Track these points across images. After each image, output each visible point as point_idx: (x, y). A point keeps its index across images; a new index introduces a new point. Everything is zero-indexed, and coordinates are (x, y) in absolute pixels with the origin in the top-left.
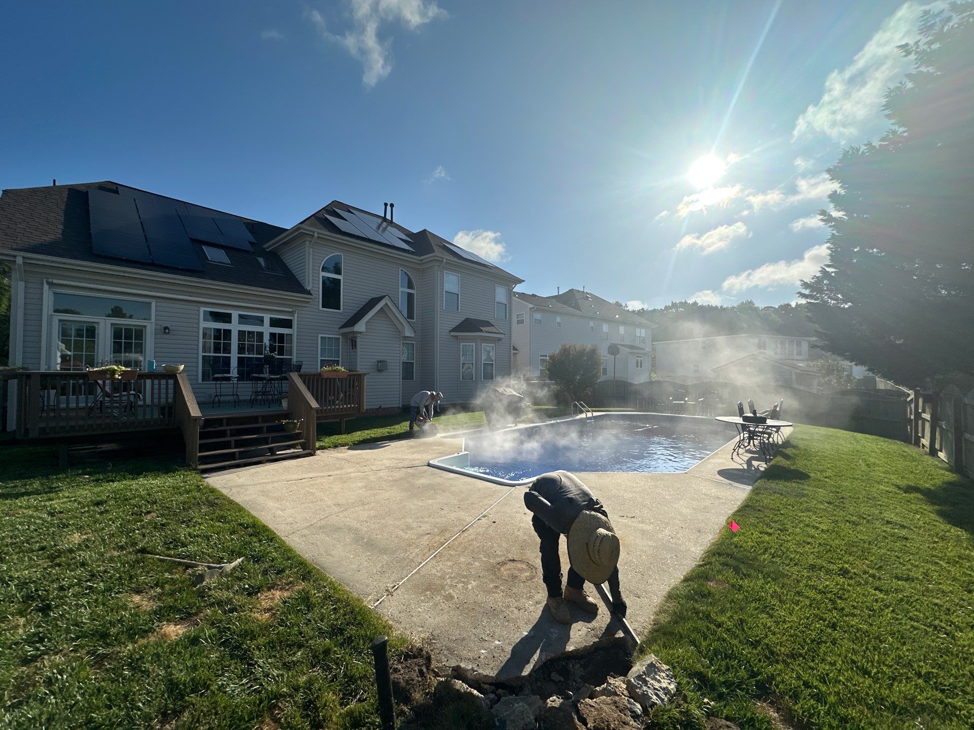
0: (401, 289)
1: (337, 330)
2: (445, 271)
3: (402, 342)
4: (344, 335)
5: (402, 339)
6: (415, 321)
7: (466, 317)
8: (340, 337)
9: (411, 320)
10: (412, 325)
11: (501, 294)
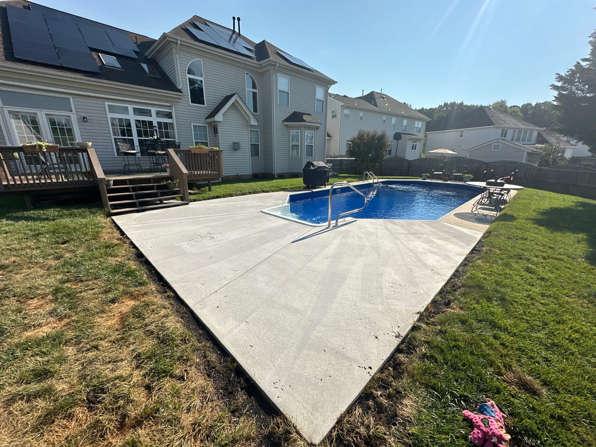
0: (247, 89)
1: (204, 120)
2: (278, 74)
3: (249, 129)
4: (209, 123)
5: (249, 127)
6: (258, 114)
7: (294, 111)
8: (206, 125)
9: (255, 113)
10: (256, 117)
11: (319, 93)
